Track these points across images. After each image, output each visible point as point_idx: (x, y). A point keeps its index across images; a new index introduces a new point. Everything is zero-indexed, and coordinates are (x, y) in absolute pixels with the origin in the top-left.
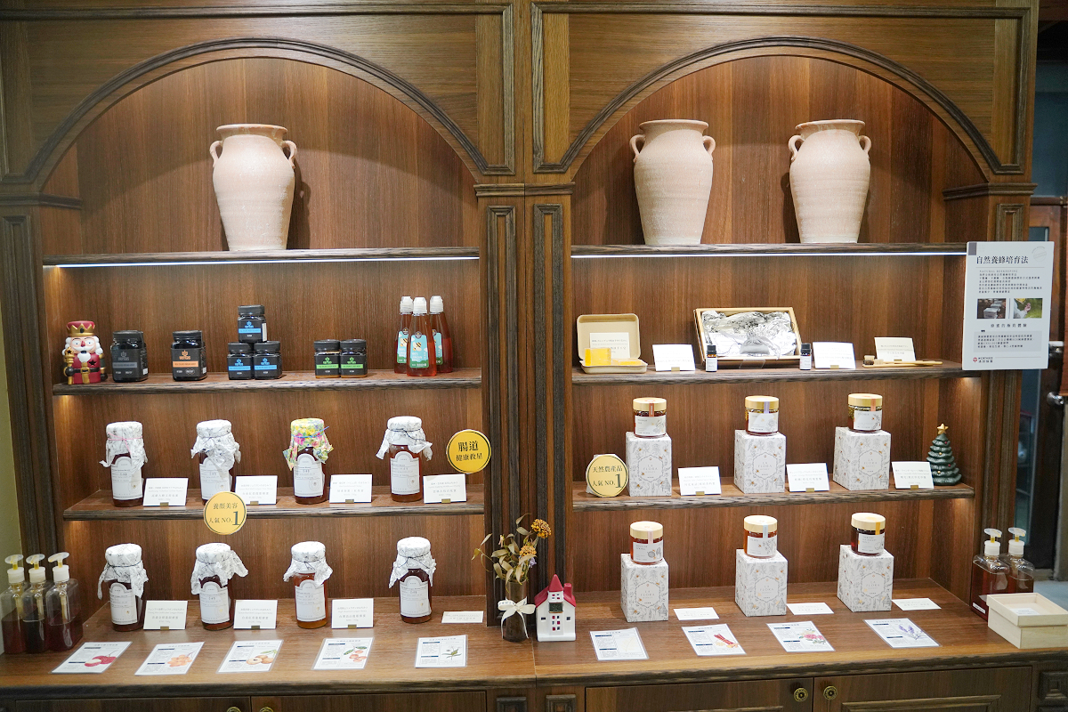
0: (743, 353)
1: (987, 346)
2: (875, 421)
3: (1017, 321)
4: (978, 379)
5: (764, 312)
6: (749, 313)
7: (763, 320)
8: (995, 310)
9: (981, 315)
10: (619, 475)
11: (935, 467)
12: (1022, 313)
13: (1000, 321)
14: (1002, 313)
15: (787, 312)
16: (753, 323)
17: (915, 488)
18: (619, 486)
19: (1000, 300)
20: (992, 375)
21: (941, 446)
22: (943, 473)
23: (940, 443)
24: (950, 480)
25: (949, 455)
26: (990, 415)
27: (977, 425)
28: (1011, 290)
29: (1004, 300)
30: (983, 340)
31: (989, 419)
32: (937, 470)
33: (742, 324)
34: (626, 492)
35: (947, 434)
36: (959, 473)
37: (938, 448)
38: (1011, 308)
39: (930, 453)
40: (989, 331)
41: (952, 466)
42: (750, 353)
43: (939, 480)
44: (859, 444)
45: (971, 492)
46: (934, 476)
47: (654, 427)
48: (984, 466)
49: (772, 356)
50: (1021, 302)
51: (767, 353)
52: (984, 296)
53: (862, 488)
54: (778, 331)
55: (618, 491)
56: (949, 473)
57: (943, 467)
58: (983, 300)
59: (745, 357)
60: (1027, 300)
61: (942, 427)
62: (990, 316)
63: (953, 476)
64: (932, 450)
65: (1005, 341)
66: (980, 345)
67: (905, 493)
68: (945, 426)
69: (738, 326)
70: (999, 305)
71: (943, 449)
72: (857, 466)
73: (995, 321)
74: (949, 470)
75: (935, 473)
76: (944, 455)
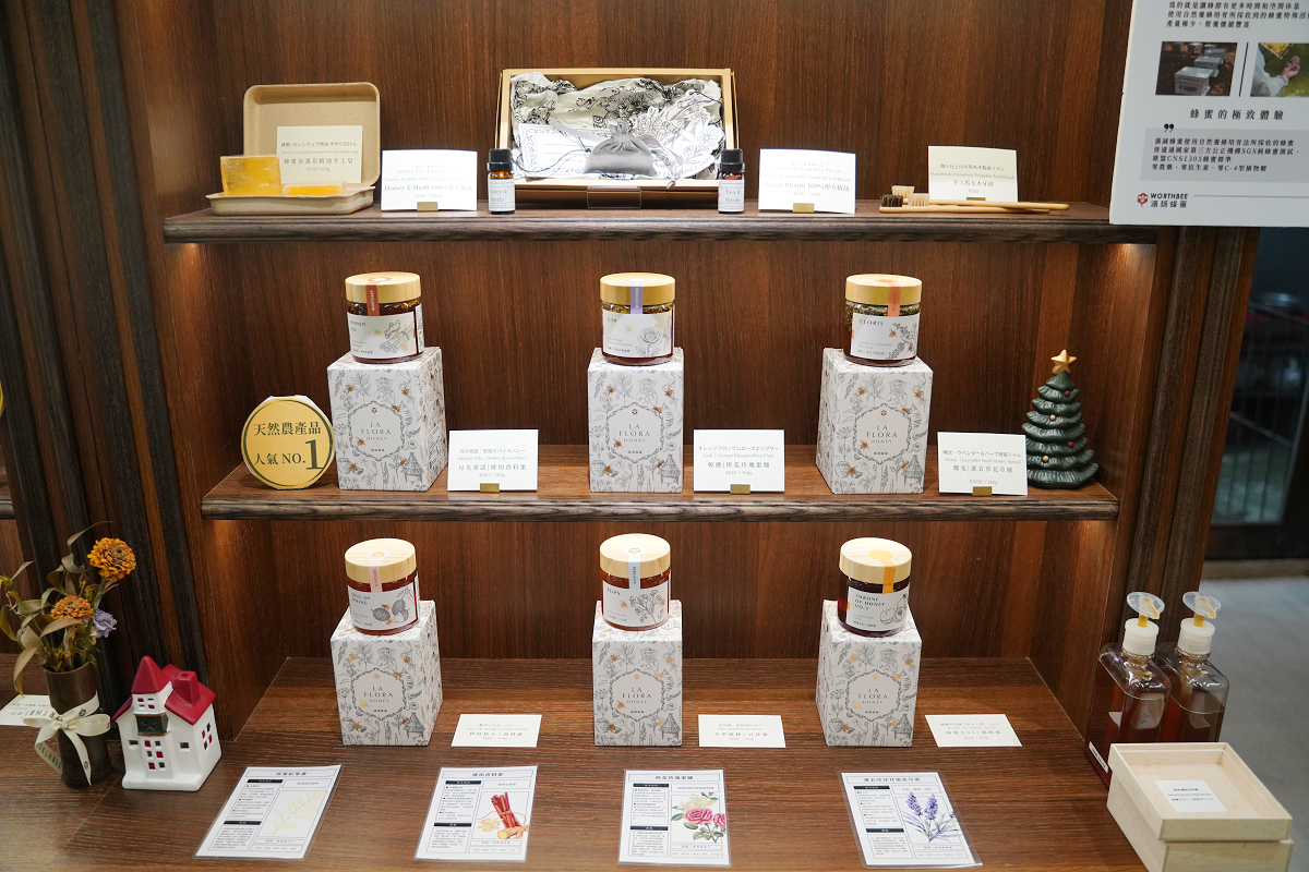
0: (591, 170)
1: (1177, 164)
2: (899, 338)
3: (1260, 104)
4: (1150, 248)
5: (664, 80)
6: (627, 81)
7: (659, 99)
8: (1203, 74)
9: (1167, 85)
10: (313, 443)
11: (1040, 446)
12: (1276, 83)
13: (1217, 103)
14: (1221, 83)
15: (719, 80)
16: (638, 105)
17: (982, 493)
18: (314, 466)
19: (1220, 45)
20: (1183, 239)
21: (1056, 401)
22: (1054, 461)
23: (1055, 394)
24: (1070, 478)
25: (1073, 420)
26: (1169, 337)
27: (1139, 356)
28: (1252, 21)
29: (1232, 47)
30: (1168, 149)
31: (1167, 346)
32: (1041, 454)
33: (613, 106)
34: (329, 478)
35: (1072, 372)
36: (1093, 459)
37: (1049, 405)
38: (1247, 67)
39: (1030, 414)
40: (1186, 126)
41: (1078, 446)
42: (606, 171)
43: (1045, 477)
44: (855, 390)
45: (1111, 508)
46: (1031, 466)
47: (382, 339)
48: (1144, 453)
49: (660, 181)
50: (1276, 52)
51: (646, 172)
52: (1179, 35)
53: (860, 490)
54: (687, 123)
55: (312, 476)
56: (1070, 461)
57: (1056, 448)
58: (1175, 45)
59: (596, 182)
60: (1293, 49)
61: (1061, 357)
62: (1191, 88)
63: (1078, 468)
64: (1036, 409)
65: (1222, 154)
66: (1160, 164)
67: (956, 504)
68: (1069, 354)
69: (605, 110)
70: (1217, 60)
71: (1061, 408)
72: (849, 441)
73: (1202, 102)
74: (1069, 455)
75: (1036, 459)
76: (1060, 420)
